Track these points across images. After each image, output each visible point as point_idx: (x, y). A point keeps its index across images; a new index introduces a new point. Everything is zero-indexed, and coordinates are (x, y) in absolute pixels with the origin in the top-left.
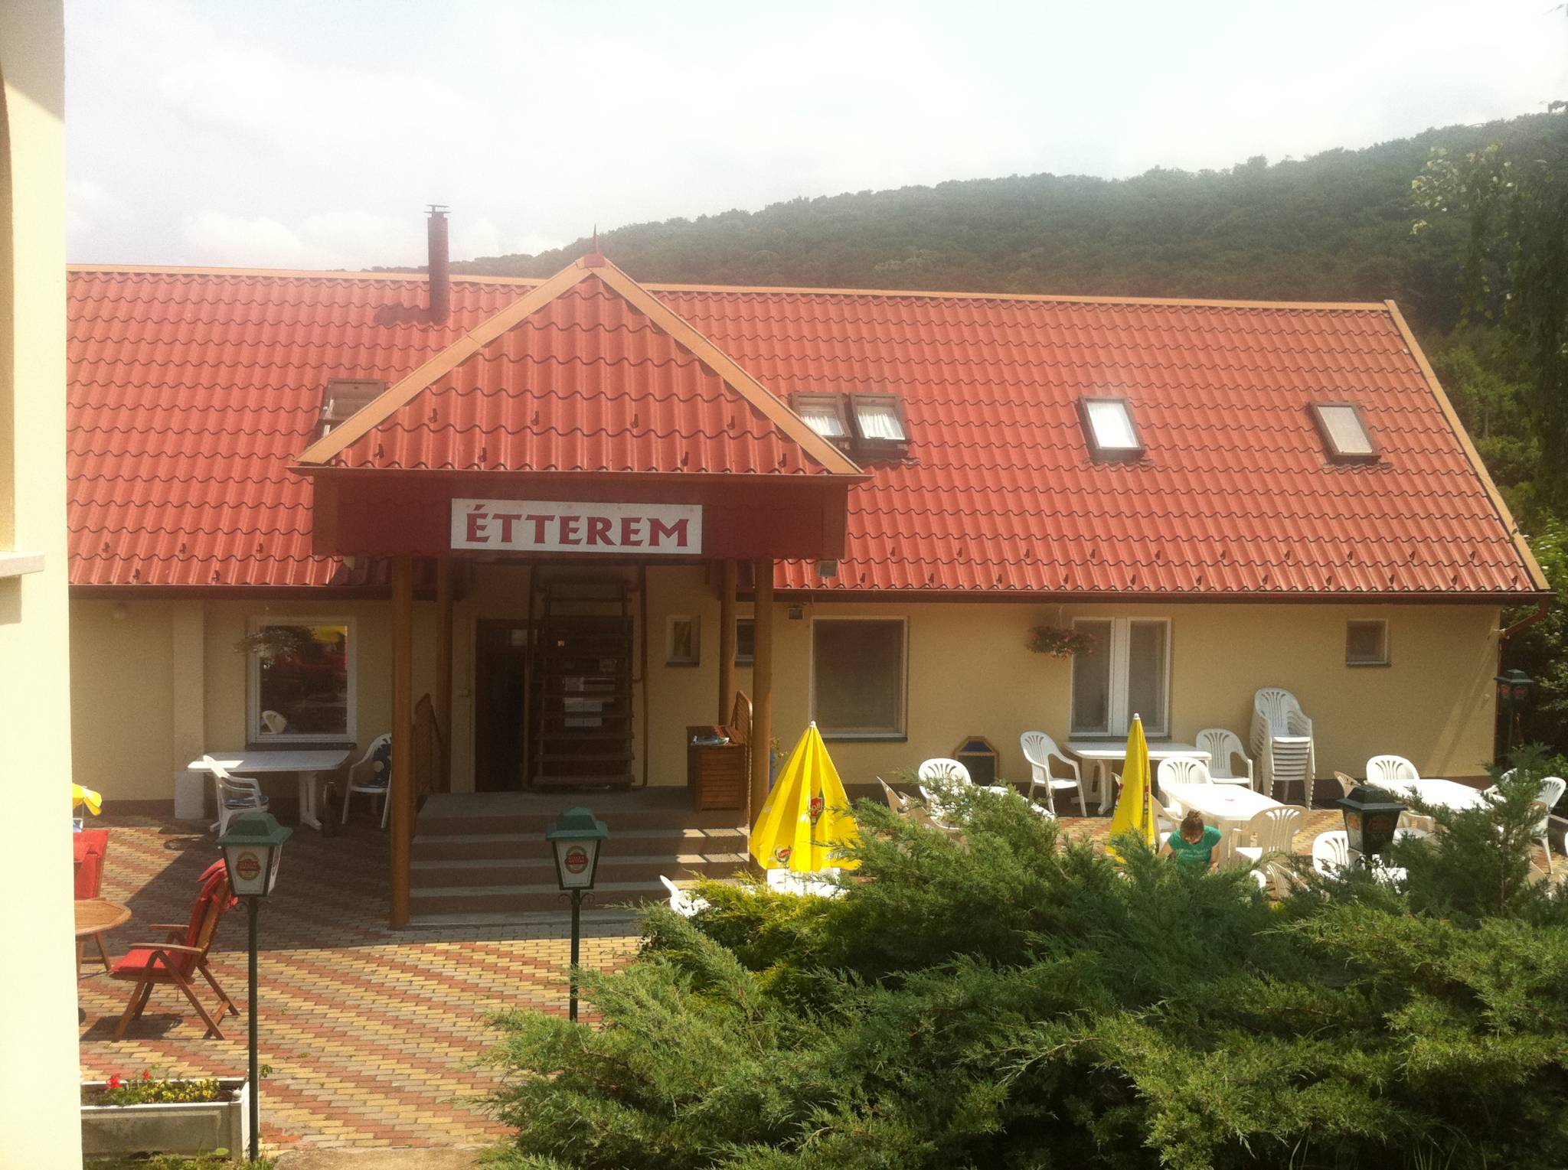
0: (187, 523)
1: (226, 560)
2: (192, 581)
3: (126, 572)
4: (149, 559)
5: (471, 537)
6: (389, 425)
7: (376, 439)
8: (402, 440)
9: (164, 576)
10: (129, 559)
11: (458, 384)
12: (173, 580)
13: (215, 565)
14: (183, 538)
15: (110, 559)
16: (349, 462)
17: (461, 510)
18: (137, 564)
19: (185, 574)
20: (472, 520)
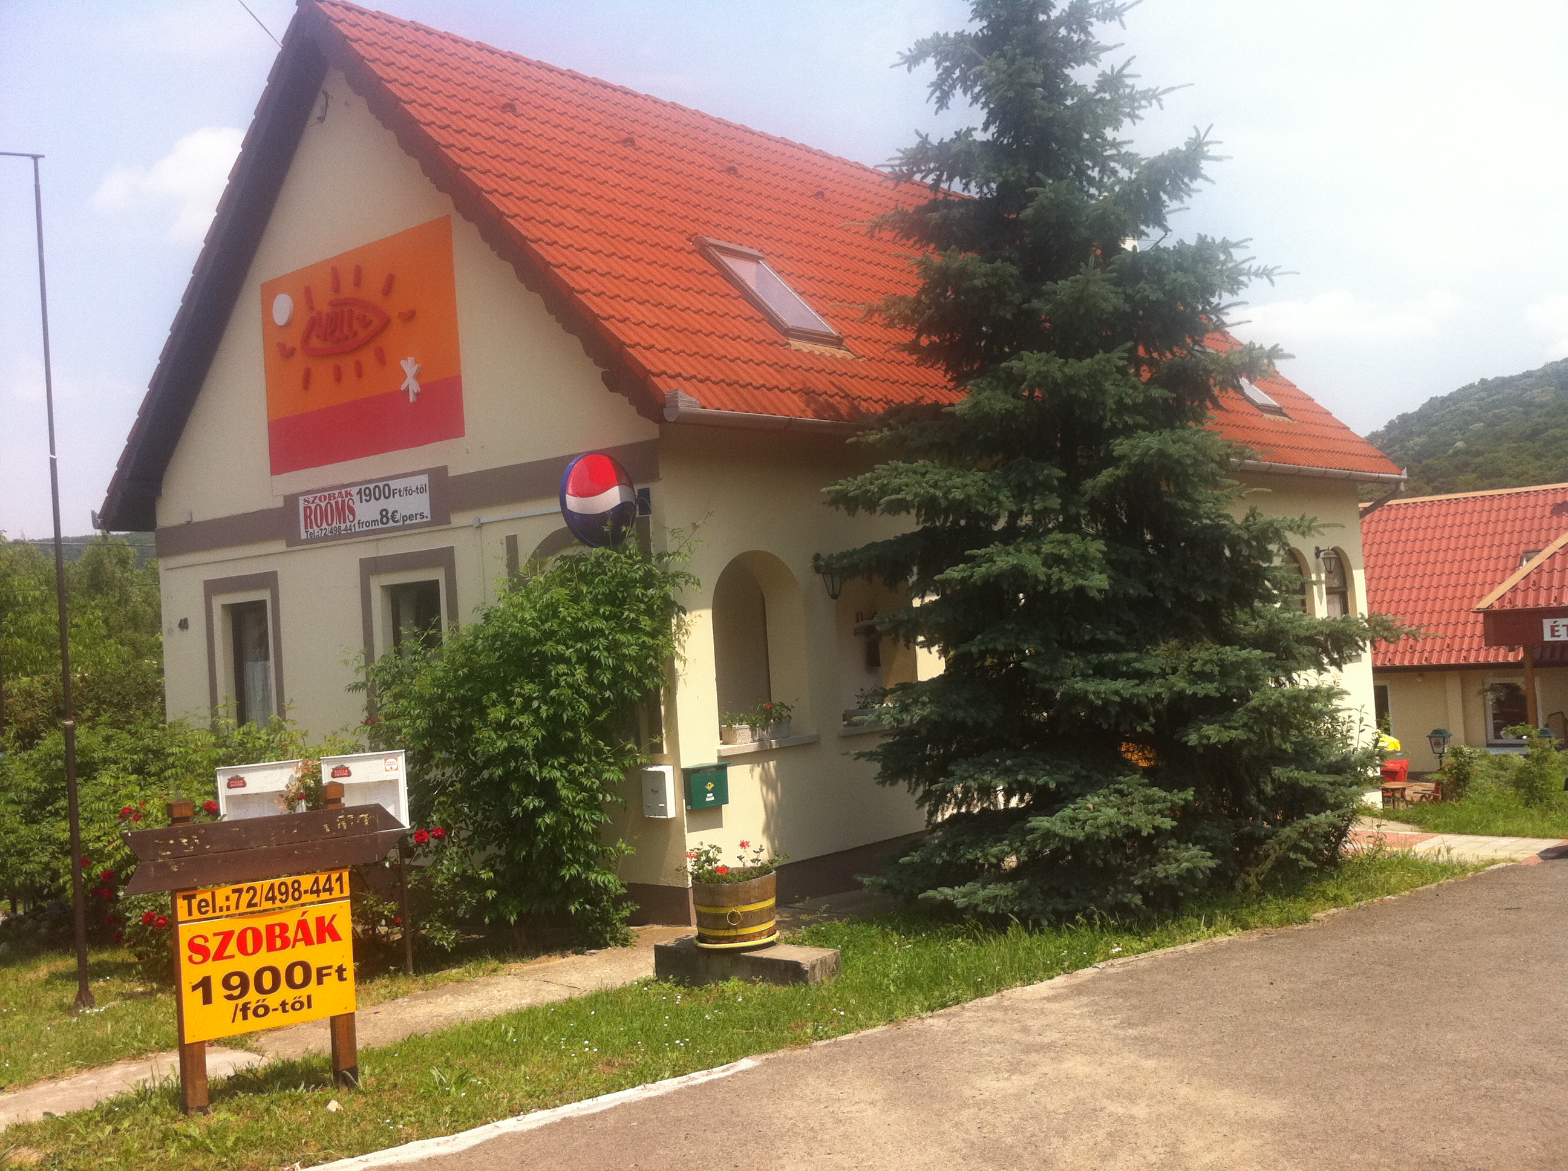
0: (1450, 633)
1: (1469, 651)
2: (1453, 662)
3: (1420, 658)
4: (1431, 652)
5: (1553, 635)
6: (1514, 589)
7: (1509, 595)
8: (1520, 596)
9: (1439, 659)
10: (1422, 652)
11: (1546, 568)
12: (1443, 662)
13: (1464, 653)
14: (1448, 641)
15: (1413, 653)
16: (1497, 607)
17: (1547, 624)
18: (1426, 654)
19: (1449, 658)
20: (1552, 627)
